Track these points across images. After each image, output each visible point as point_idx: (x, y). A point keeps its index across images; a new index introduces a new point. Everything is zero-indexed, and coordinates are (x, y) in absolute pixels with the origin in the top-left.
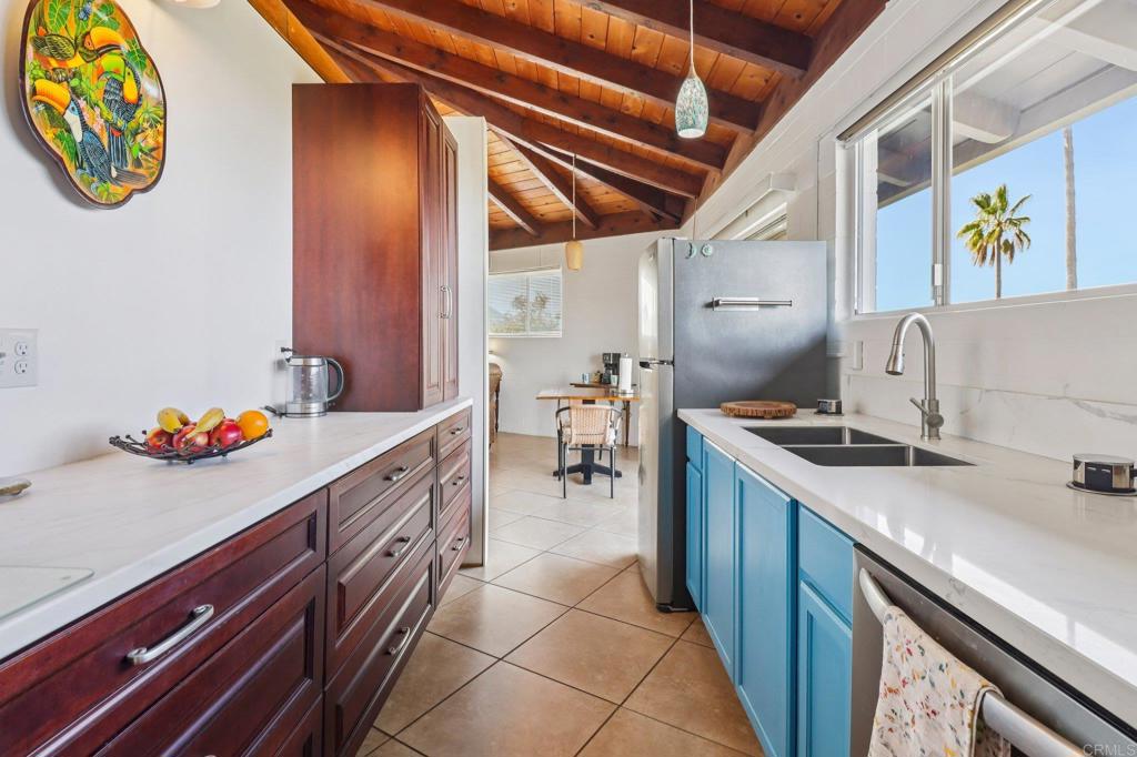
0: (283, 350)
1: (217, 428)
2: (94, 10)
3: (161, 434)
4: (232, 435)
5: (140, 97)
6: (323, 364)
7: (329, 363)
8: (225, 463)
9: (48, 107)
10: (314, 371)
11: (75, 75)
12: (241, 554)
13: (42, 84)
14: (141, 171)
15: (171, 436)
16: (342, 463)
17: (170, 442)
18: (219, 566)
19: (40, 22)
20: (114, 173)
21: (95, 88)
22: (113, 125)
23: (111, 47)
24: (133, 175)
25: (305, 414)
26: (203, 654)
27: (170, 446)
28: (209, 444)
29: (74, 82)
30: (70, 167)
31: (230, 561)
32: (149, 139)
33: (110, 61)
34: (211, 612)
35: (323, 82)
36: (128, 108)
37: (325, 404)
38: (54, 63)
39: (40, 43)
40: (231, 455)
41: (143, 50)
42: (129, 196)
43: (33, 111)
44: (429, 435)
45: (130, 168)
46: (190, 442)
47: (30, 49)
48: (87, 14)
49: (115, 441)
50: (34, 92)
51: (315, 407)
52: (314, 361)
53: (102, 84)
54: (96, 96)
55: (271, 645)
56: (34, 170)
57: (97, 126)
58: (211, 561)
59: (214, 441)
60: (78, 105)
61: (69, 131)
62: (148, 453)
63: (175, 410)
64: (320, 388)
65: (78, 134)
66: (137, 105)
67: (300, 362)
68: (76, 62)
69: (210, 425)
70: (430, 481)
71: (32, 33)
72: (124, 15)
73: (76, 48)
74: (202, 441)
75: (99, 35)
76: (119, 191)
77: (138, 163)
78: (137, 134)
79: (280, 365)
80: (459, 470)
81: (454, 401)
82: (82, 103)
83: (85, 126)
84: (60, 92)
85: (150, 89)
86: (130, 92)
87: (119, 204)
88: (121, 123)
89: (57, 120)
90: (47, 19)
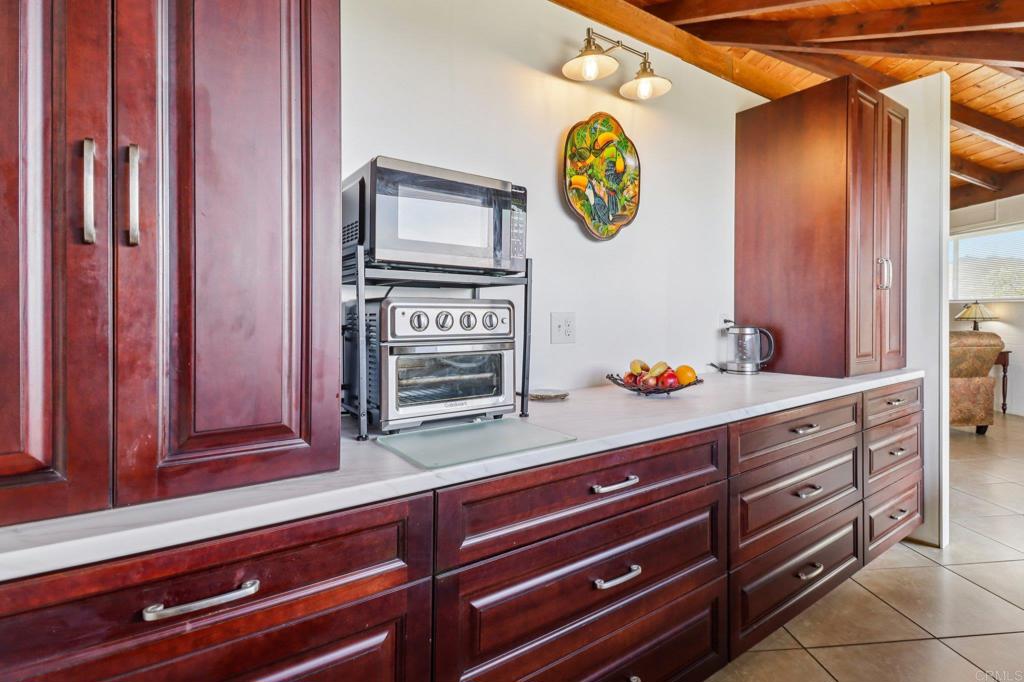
0: (726, 321)
1: (662, 375)
2: (599, 126)
3: (631, 375)
4: (671, 381)
5: (625, 167)
6: (756, 332)
7: (761, 332)
8: (668, 398)
9: (577, 190)
10: (748, 338)
11: (591, 166)
12: (657, 453)
13: (576, 179)
14: (625, 213)
15: (636, 377)
16: (742, 410)
17: (635, 381)
18: (644, 456)
19: (574, 145)
20: (611, 218)
21: (600, 170)
22: (610, 189)
23: (608, 143)
24: (622, 217)
25: (741, 372)
26: (634, 504)
27: (635, 383)
28: (657, 384)
29: (590, 172)
30: (588, 220)
31: (650, 455)
32: (629, 193)
33: (609, 151)
34: (637, 480)
35: (768, 101)
36: (618, 176)
37: (757, 365)
38: (580, 165)
39: (572, 157)
40: (672, 394)
41: (626, 138)
42: (618, 231)
43: (570, 195)
44: (852, 401)
45: (620, 212)
46: (645, 382)
47: (568, 161)
48: (595, 129)
49: (610, 377)
50: (571, 184)
51: (749, 367)
52: (748, 331)
53: (604, 167)
54: (601, 175)
55: (683, 520)
56: (571, 225)
57: (602, 192)
58: (638, 452)
59: (660, 384)
60: (591, 184)
61: (588, 200)
62: (624, 386)
63: (639, 361)
64: (753, 352)
65: (592, 200)
66: (624, 172)
67: (737, 331)
68: (591, 159)
69: (657, 372)
70: (852, 443)
71: (569, 153)
72: (615, 120)
73: (590, 151)
74: (652, 382)
75: (602, 138)
76: (612, 228)
77: (624, 209)
78: (624, 190)
79: (724, 333)
80: (900, 441)
81: (899, 371)
82: (594, 182)
83: (595, 194)
84: (583, 179)
85: (631, 162)
86: (619, 166)
87: (613, 236)
88: (614, 187)
89: (581, 195)
90: (576, 141)
